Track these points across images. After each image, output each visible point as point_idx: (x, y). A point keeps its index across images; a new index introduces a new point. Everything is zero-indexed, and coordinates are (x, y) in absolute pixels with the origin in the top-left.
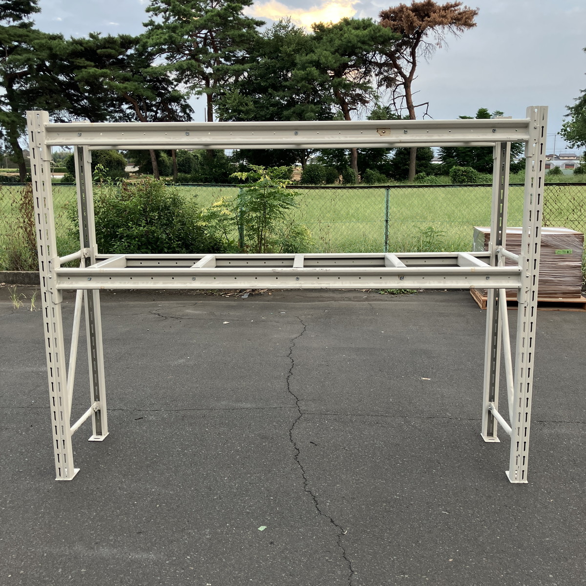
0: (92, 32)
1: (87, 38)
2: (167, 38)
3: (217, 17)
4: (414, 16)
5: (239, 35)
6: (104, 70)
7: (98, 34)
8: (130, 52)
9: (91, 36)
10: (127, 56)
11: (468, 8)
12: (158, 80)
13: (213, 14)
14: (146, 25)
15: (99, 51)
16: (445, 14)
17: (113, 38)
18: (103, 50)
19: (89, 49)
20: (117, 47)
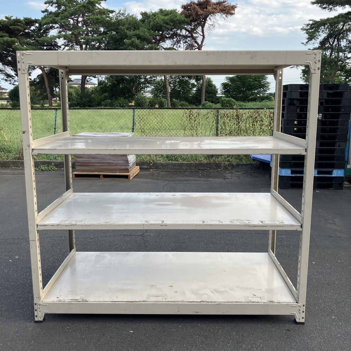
0: (7, 16)
1: (5, 19)
2: (52, 20)
3: (83, 8)
4: (198, 8)
5: (96, 19)
6: (13, 39)
7: (11, 17)
8: (33, 28)
9: (6, 18)
10: (31, 30)
11: (229, 3)
12: (52, 45)
13: (80, 6)
14: (43, 12)
15: (10, 27)
16: (216, 7)
17: (20, 19)
18: (13, 26)
19: (5, 25)
20: (22, 25)
